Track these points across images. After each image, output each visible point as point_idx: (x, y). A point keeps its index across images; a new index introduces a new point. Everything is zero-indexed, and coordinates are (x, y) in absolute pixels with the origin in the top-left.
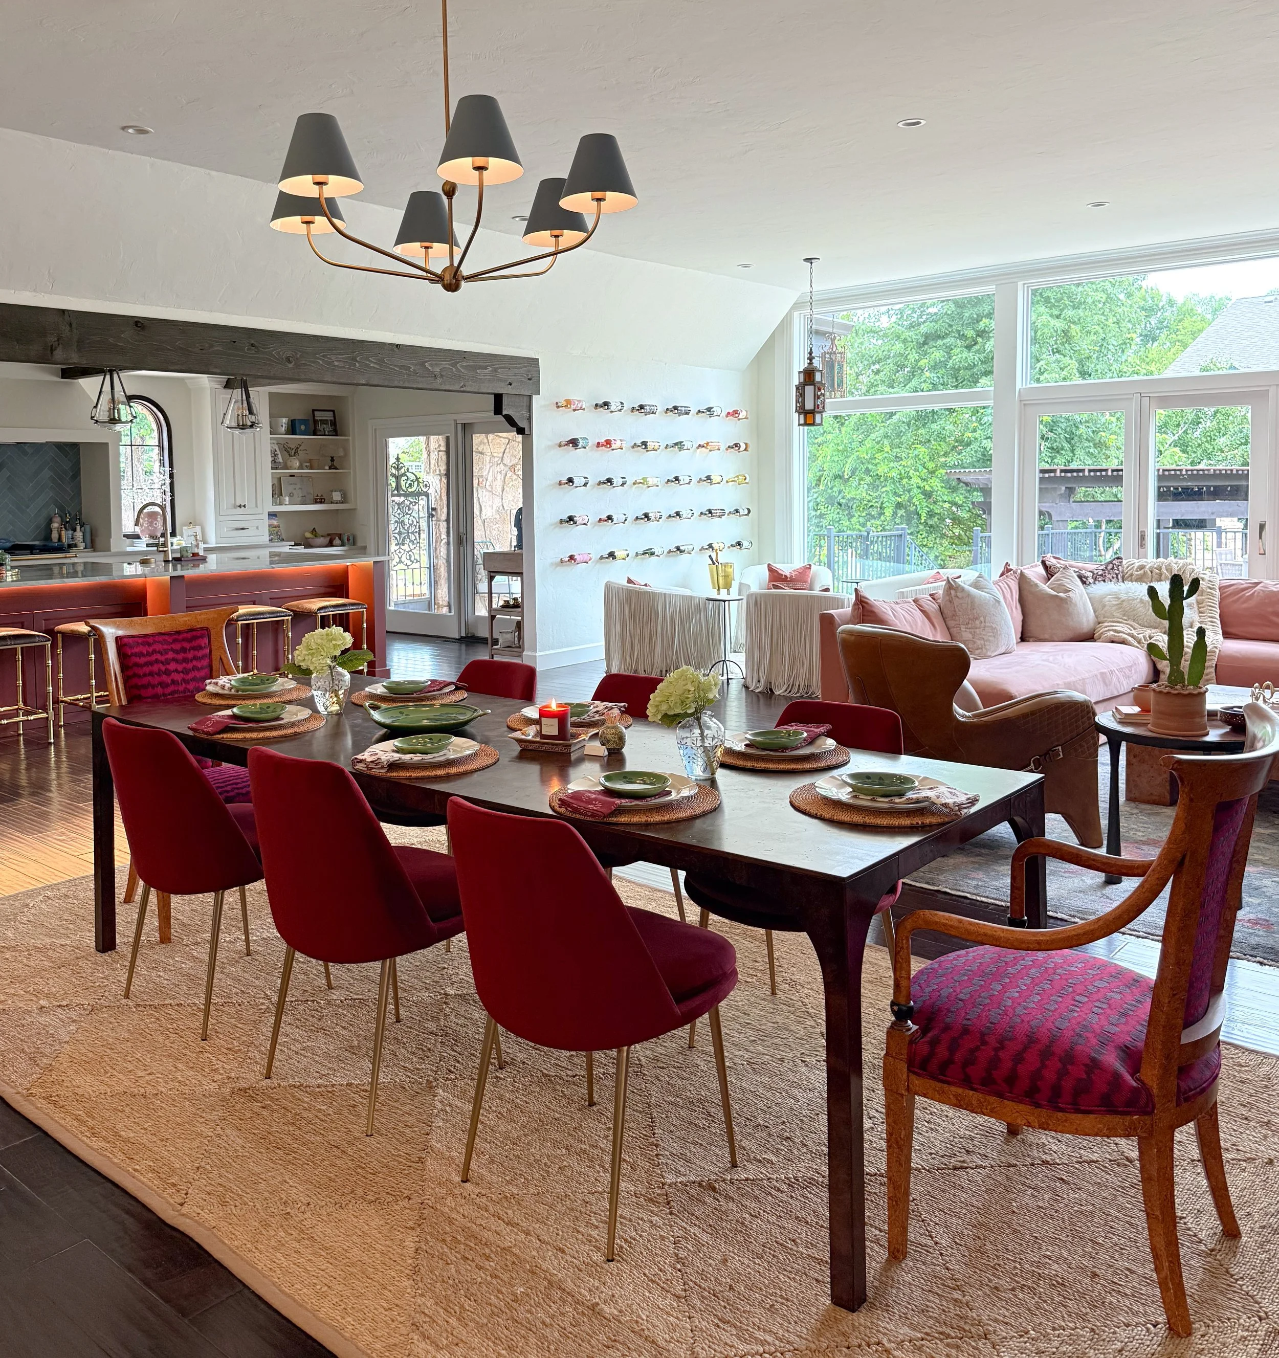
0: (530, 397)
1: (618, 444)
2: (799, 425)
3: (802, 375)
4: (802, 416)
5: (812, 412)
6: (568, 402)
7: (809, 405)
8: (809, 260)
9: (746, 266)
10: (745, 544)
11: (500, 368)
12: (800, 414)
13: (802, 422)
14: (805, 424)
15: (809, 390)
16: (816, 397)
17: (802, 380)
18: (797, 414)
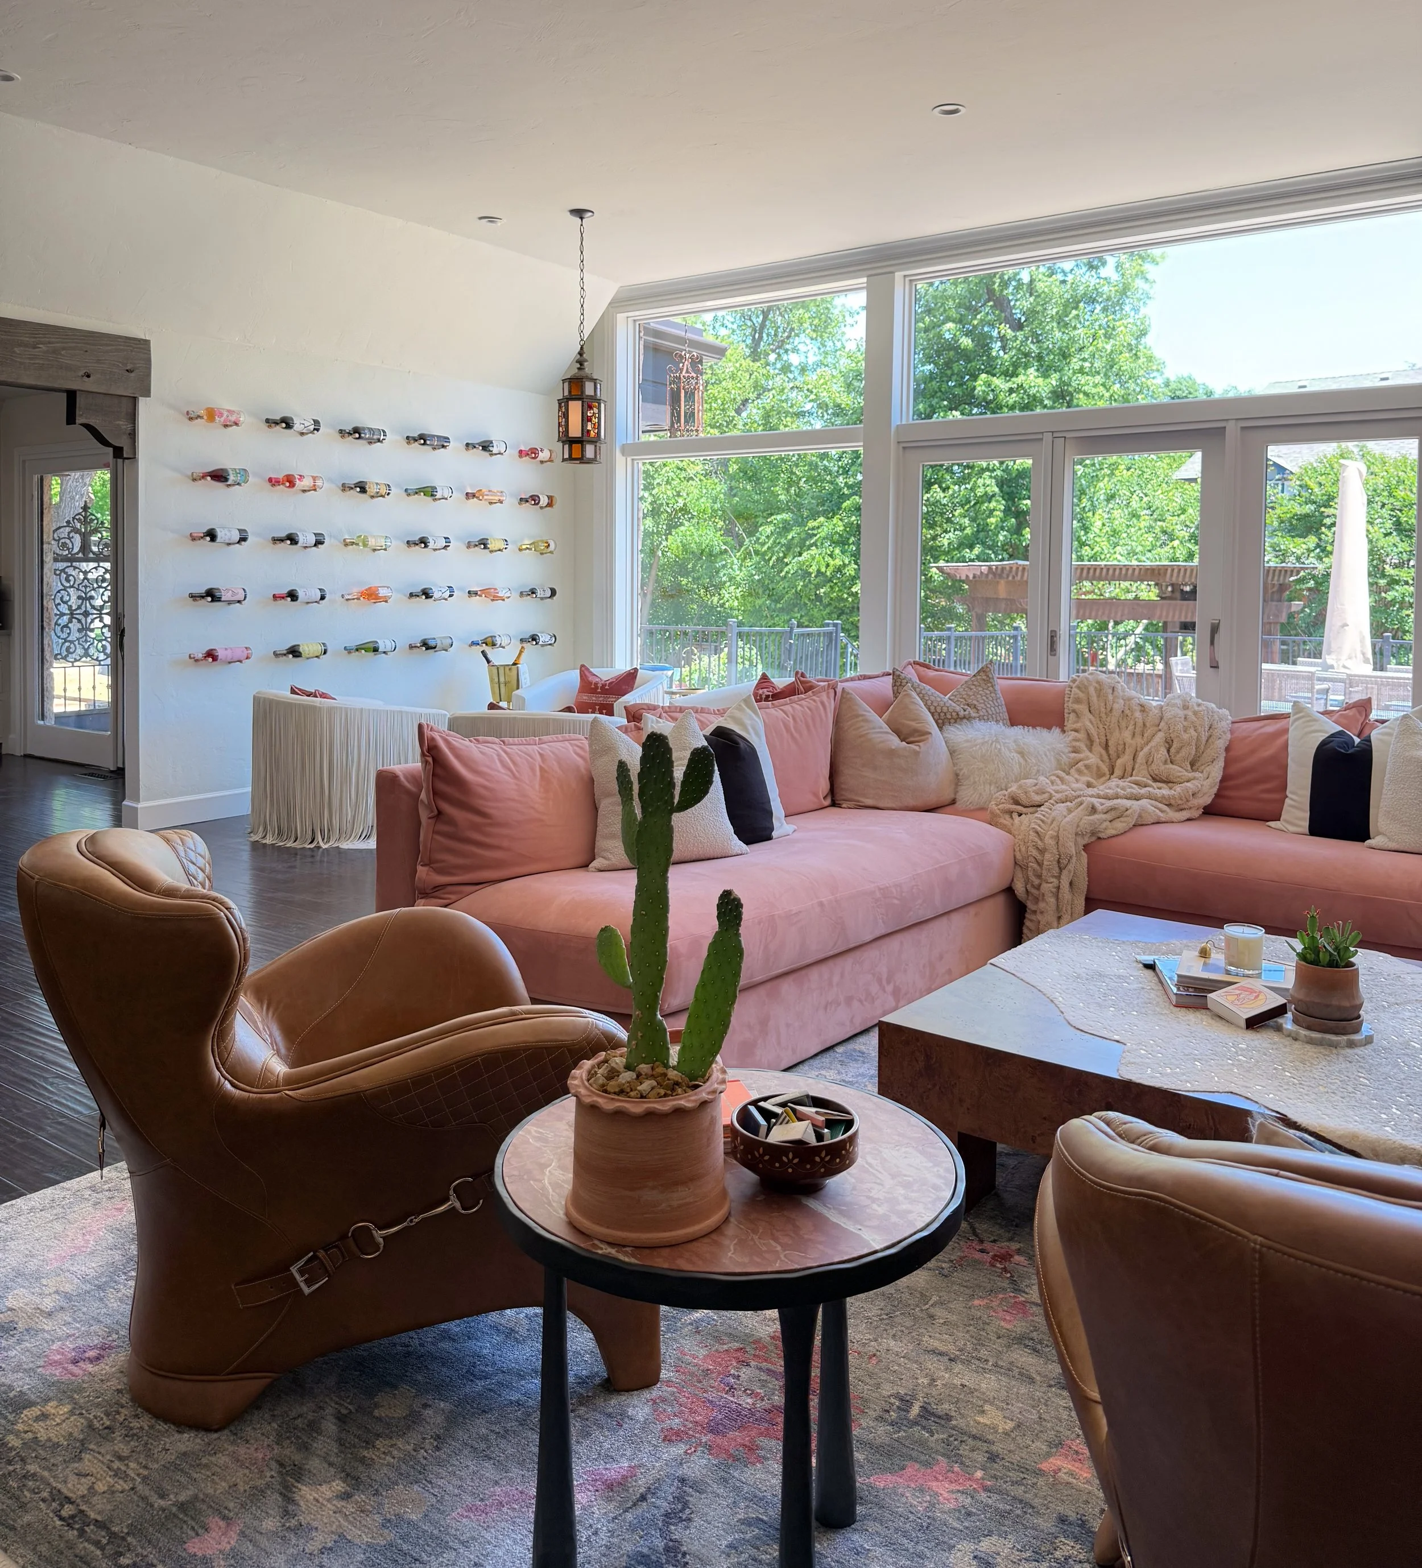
0: (134, 400)
1: (307, 483)
2: (564, 460)
3: (566, 385)
4: (567, 447)
5: (579, 441)
6: (211, 415)
7: (575, 431)
8: (579, 213)
9: (491, 219)
10: (543, 638)
11: (64, 349)
12: (564, 442)
13: (566, 456)
14: (571, 458)
15: (575, 408)
16: (585, 419)
17: (566, 393)
18: (560, 444)
